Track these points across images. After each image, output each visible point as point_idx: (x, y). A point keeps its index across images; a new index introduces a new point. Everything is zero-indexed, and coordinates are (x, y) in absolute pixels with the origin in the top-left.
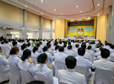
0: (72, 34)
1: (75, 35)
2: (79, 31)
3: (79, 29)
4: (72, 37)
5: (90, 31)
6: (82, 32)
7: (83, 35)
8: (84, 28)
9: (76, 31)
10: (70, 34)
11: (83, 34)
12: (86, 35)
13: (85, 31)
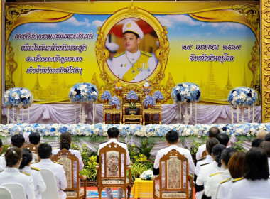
0: (45, 80)
1: (84, 89)
2: (123, 49)
3: (117, 32)
4: (48, 111)
5: (220, 53)
6: (151, 61)
7: (154, 84)
8: (165, 21)
9: (91, 44)
10: (30, 79)
11: (160, 76)
12: (194, 88)
13: (174, 45)
